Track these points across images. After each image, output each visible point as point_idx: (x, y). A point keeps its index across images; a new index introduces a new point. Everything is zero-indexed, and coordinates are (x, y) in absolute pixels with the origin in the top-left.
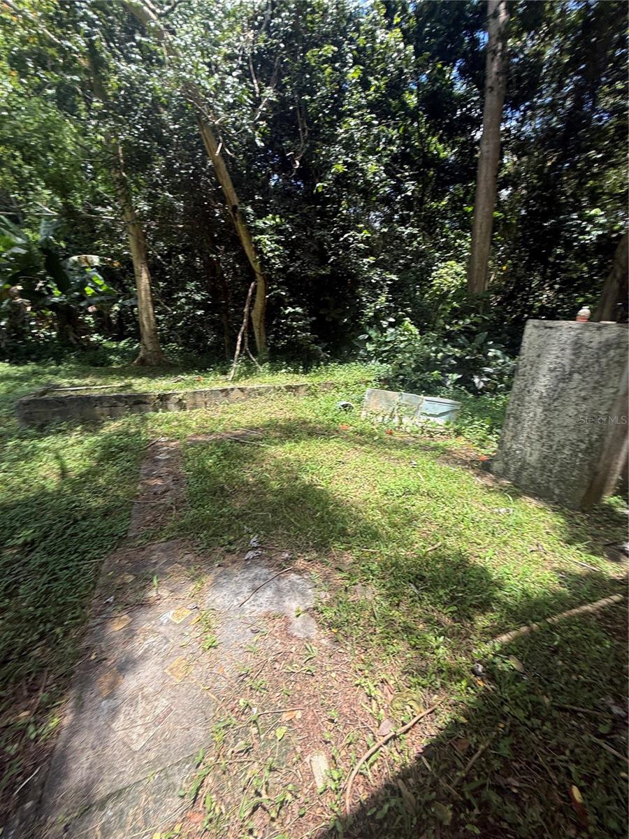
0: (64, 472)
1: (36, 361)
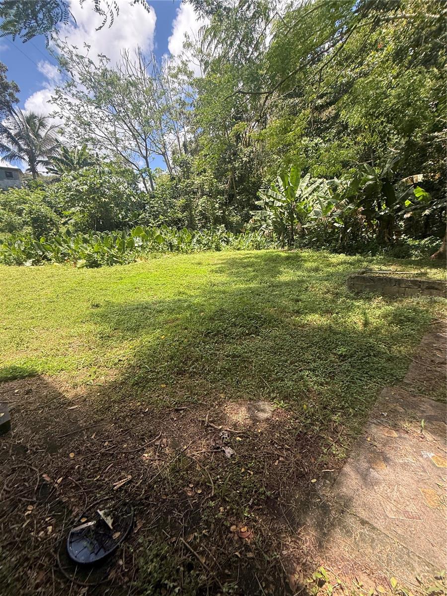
0: (366, 324)
1: (361, 253)
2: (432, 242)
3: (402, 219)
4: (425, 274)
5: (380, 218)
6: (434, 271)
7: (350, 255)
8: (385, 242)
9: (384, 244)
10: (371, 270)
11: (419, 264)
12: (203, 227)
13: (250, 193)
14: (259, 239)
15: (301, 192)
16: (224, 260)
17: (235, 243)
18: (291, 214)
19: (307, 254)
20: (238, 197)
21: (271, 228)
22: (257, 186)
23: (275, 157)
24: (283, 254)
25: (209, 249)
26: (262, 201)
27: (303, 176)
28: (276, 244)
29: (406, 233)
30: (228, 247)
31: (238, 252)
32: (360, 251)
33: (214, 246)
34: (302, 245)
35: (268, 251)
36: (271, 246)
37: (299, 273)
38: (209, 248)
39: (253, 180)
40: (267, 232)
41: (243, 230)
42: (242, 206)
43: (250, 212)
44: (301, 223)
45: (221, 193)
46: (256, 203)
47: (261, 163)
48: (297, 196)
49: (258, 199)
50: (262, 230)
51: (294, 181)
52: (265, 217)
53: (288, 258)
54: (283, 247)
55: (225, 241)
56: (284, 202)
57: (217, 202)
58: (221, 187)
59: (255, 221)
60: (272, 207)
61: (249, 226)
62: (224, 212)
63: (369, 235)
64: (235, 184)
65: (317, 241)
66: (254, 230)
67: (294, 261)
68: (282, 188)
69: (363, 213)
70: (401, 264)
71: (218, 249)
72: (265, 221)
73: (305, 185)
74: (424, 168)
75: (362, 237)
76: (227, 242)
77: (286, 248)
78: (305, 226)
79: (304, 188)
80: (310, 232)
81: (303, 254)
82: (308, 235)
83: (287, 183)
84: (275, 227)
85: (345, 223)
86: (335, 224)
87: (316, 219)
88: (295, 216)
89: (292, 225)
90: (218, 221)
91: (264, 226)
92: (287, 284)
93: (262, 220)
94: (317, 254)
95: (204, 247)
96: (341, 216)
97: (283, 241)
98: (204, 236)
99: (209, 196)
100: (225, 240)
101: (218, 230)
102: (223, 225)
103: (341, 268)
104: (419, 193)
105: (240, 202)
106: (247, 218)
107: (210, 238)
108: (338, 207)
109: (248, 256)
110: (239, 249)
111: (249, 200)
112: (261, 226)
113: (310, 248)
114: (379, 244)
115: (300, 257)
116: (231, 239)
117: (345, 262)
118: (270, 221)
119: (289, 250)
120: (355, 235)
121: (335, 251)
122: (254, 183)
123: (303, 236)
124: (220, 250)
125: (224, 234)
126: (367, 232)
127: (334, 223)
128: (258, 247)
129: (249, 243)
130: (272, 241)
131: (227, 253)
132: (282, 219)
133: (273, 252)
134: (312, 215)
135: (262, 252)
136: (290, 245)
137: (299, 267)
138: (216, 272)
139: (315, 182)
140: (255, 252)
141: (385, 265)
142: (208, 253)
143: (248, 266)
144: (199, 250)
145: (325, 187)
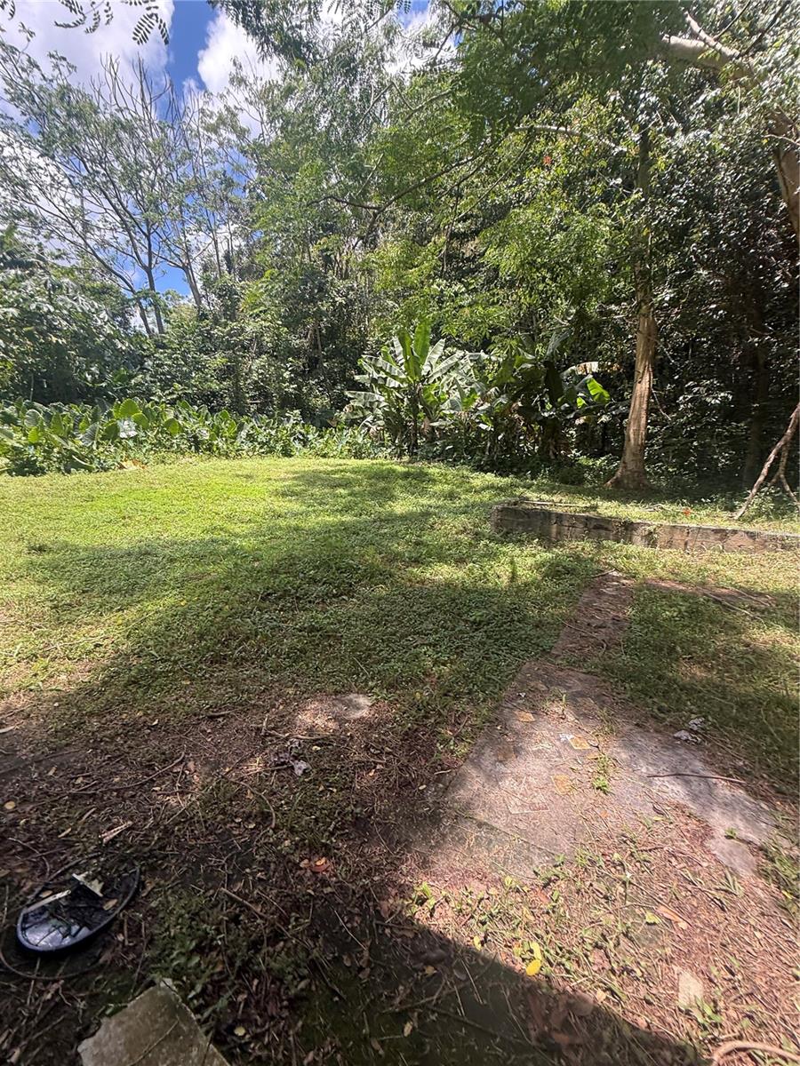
0: (513, 577)
1: (517, 474)
2: (610, 462)
3: (573, 426)
4: (595, 508)
5: (543, 422)
6: (607, 504)
7: (501, 475)
8: (549, 460)
9: (548, 462)
10: (527, 499)
11: (592, 493)
12: (260, 411)
13: (347, 360)
14: (360, 440)
15: (429, 368)
16: (296, 473)
17: (319, 444)
18: (413, 402)
19: (438, 470)
20: (325, 365)
21: (381, 423)
22: (359, 348)
23: (390, 303)
24: (400, 469)
25: (271, 452)
26: (367, 376)
27: (433, 343)
28: (389, 450)
29: (578, 447)
30: (305, 450)
31: (324, 460)
32: (515, 470)
33: (279, 447)
34: (430, 455)
35: (374, 461)
36: (380, 454)
37: (424, 501)
38: (271, 450)
39: (352, 337)
40: (373, 429)
41: (334, 423)
42: (331, 381)
43: (347, 393)
44: (429, 418)
45: (296, 353)
46: (357, 378)
47: (366, 310)
48: (423, 373)
49: (361, 371)
50: (365, 425)
51: (419, 348)
52: (371, 403)
53: (406, 476)
54: (400, 456)
55: (299, 439)
56: (402, 381)
57: (287, 369)
58: (296, 342)
59: (354, 409)
60: (383, 388)
61: (343, 416)
62: (299, 388)
63: (529, 446)
64: (319, 340)
65: (454, 450)
66: (352, 423)
67: (417, 481)
68: (401, 357)
69: (519, 411)
70: (569, 492)
71: (287, 453)
72: (372, 410)
73: (436, 357)
74: (600, 353)
75: (519, 449)
76: (305, 442)
77: (406, 458)
78: (435, 424)
79: (434, 361)
80: (444, 435)
81: (430, 471)
82: (439, 439)
83: (408, 350)
84: (388, 422)
85: (496, 425)
86: (481, 425)
87: (452, 415)
88: (420, 407)
89: (415, 421)
90: (288, 402)
91: (370, 419)
92: (403, 518)
93: (366, 408)
94: (452, 471)
95: (261, 448)
96: (488, 412)
97: (400, 446)
98: (261, 427)
99: (272, 356)
100: (301, 437)
101: (289, 418)
102: (297, 412)
103: (486, 496)
104: (596, 389)
105: (329, 374)
106: (340, 402)
107: (273, 432)
108: (485, 398)
109: (341, 468)
110: (324, 456)
111: (344, 371)
112: (364, 418)
113: (443, 461)
114: (542, 461)
115: (426, 474)
116: (310, 437)
117: (492, 487)
118: (379, 412)
119: (409, 462)
120: (509, 445)
121: (480, 468)
122: (354, 343)
123: (431, 441)
124: (291, 456)
125: (298, 427)
126: (526, 441)
127: (479, 423)
128: (358, 455)
129: (342, 446)
130: (383, 445)
131: (303, 462)
132: (399, 410)
133: (382, 465)
134: (446, 408)
135: (366, 462)
136: (412, 454)
137: (423, 492)
138: (284, 495)
139: (453, 354)
140: (353, 463)
141: (547, 493)
142: (269, 461)
143: (340, 486)
144: (251, 454)
145: (468, 365)
